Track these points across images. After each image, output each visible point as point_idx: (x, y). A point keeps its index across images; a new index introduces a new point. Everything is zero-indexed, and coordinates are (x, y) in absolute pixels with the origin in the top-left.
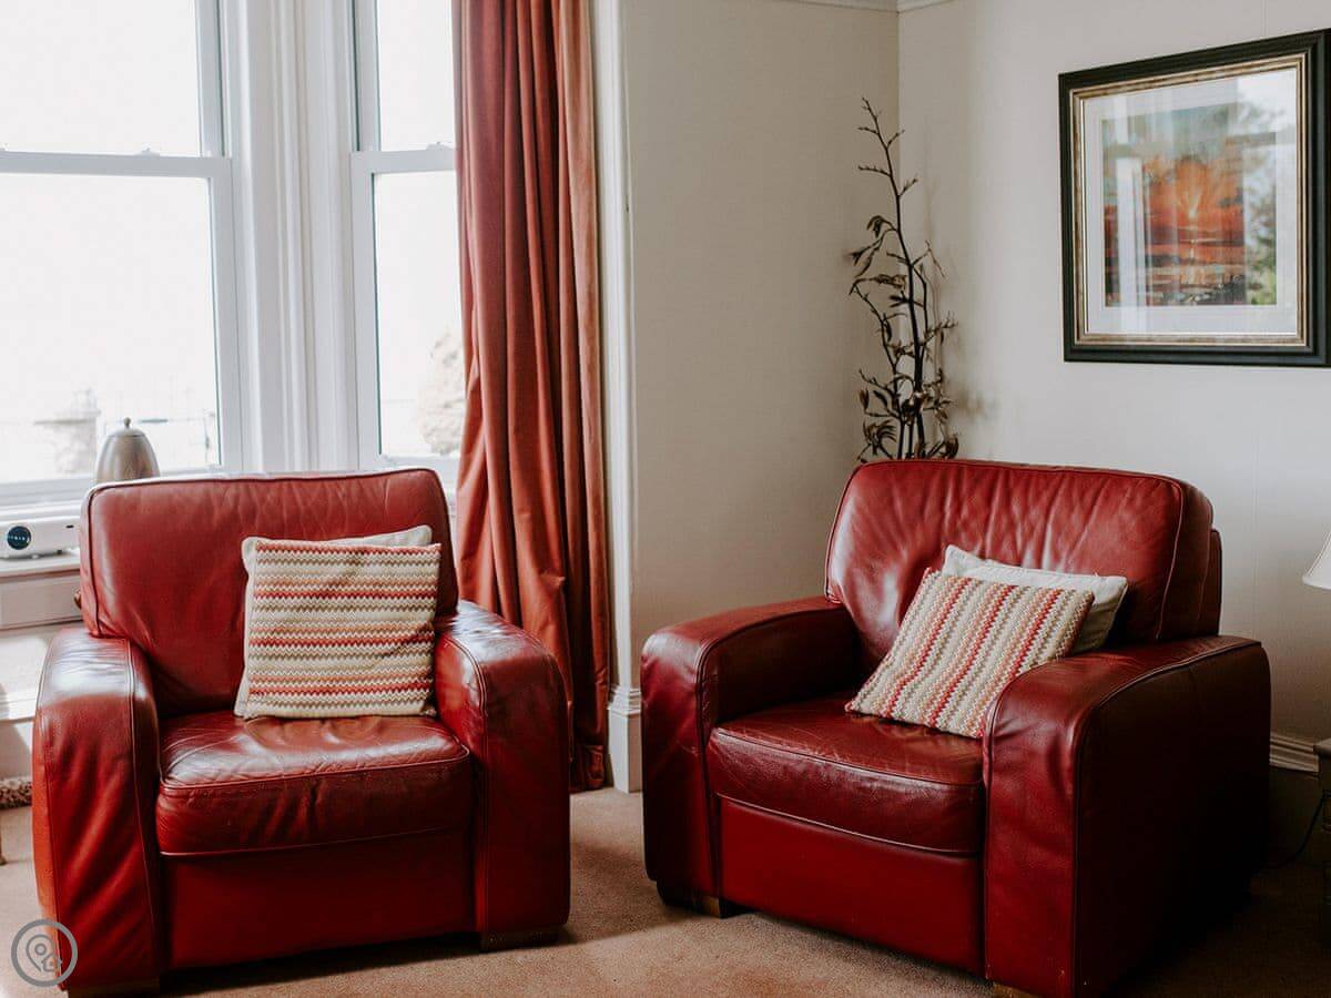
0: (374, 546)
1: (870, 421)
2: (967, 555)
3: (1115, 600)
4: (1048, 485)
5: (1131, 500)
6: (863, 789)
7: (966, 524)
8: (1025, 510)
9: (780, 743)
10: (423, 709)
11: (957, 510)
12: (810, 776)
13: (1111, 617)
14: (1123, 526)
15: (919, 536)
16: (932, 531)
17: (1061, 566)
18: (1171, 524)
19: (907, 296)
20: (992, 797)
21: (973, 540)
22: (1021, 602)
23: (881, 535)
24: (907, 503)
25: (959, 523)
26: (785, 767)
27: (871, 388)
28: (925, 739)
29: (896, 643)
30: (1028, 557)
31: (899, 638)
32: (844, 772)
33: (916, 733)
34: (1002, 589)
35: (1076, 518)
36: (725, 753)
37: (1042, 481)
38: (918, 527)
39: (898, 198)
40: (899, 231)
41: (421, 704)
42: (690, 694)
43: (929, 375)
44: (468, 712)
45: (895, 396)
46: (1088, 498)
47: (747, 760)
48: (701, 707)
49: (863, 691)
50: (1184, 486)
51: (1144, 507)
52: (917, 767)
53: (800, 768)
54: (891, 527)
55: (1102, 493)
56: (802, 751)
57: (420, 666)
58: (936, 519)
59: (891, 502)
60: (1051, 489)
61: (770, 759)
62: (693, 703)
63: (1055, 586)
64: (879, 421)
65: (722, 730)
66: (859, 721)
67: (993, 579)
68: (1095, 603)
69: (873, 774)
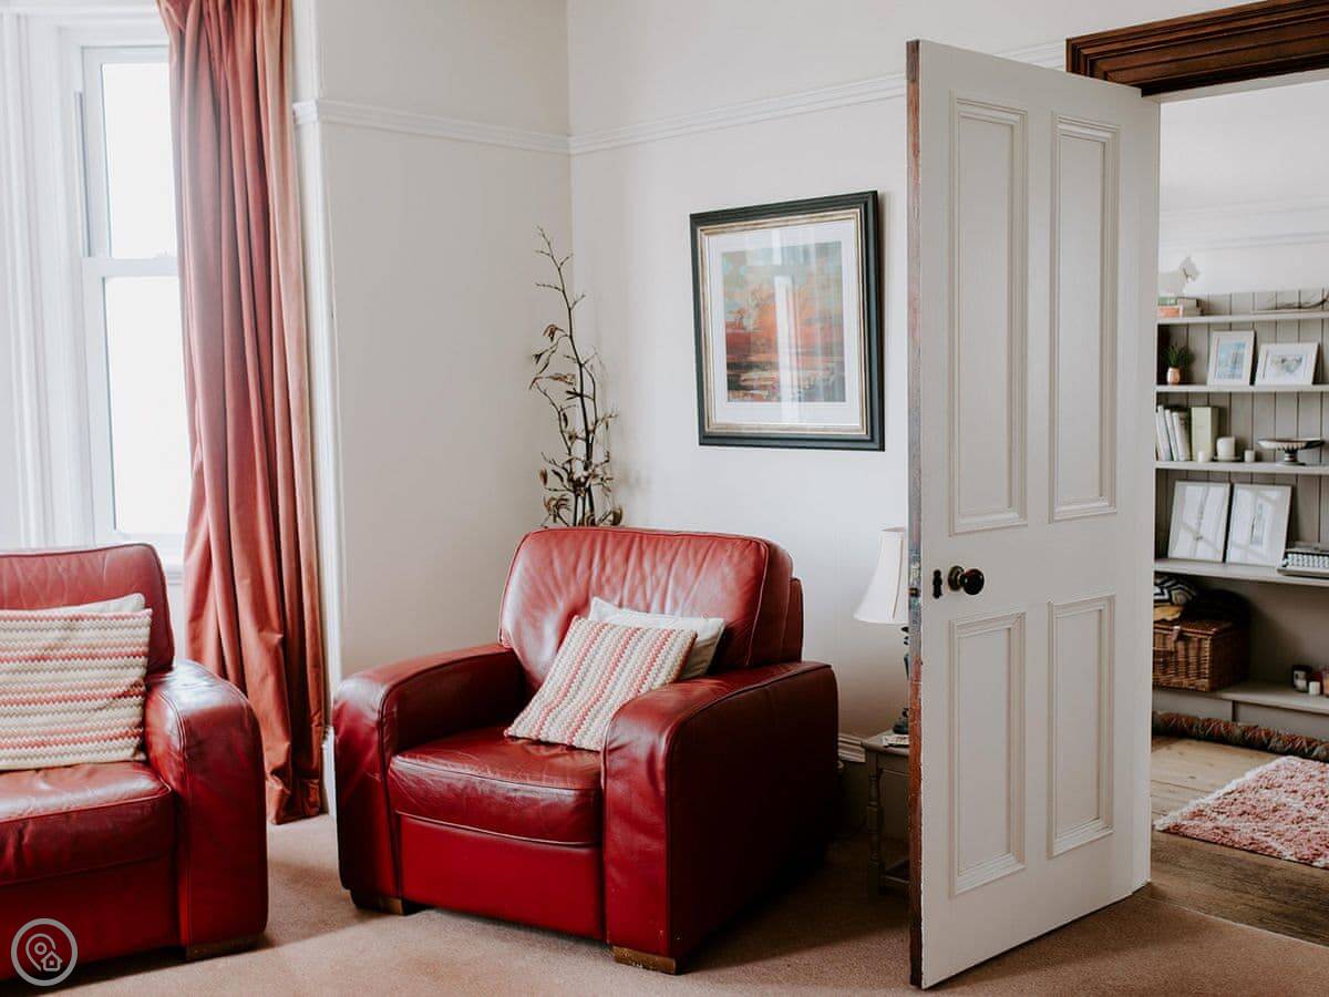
0: (89, 614)
1: (549, 495)
2: (607, 604)
3: (714, 637)
4: (671, 546)
5: (731, 557)
6: (508, 798)
7: (608, 580)
8: (654, 567)
9: (446, 765)
10: (135, 754)
11: (603, 568)
12: (469, 790)
13: (712, 650)
14: (724, 579)
15: (573, 589)
16: (582, 586)
17: (678, 612)
18: (758, 576)
19: (578, 391)
20: (608, 796)
21: (614, 591)
22: (644, 641)
23: (542, 590)
24: (564, 562)
25: (604, 579)
26: (449, 785)
27: (549, 468)
28: (564, 754)
29: (548, 678)
30: (655, 605)
31: (550, 674)
32: (495, 786)
33: (557, 750)
34: (630, 631)
35: (691, 572)
36: (401, 776)
37: (667, 544)
38: (572, 583)
39: (570, 310)
40: (571, 337)
41: (132, 750)
42: (373, 729)
43: (598, 457)
44: (171, 755)
45: (570, 473)
46: (700, 557)
47: (419, 781)
48: (382, 739)
49: (518, 719)
50: (769, 546)
51: (740, 563)
52: (551, 778)
53: (460, 785)
54: (551, 584)
55: (711, 552)
56: (462, 771)
57: (131, 717)
58: (586, 575)
59: (551, 563)
60: (674, 549)
61: (436, 778)
62: (376, 737)
63: (670, 628)
64: (557, 495)
65: (400, 758)
66: (514, 743)
67: (625, 624)
68: (698, 639)
69: (516, 786)
